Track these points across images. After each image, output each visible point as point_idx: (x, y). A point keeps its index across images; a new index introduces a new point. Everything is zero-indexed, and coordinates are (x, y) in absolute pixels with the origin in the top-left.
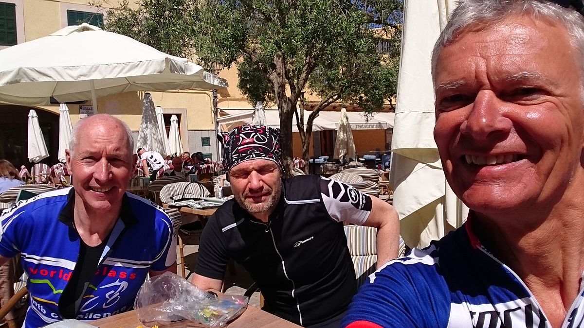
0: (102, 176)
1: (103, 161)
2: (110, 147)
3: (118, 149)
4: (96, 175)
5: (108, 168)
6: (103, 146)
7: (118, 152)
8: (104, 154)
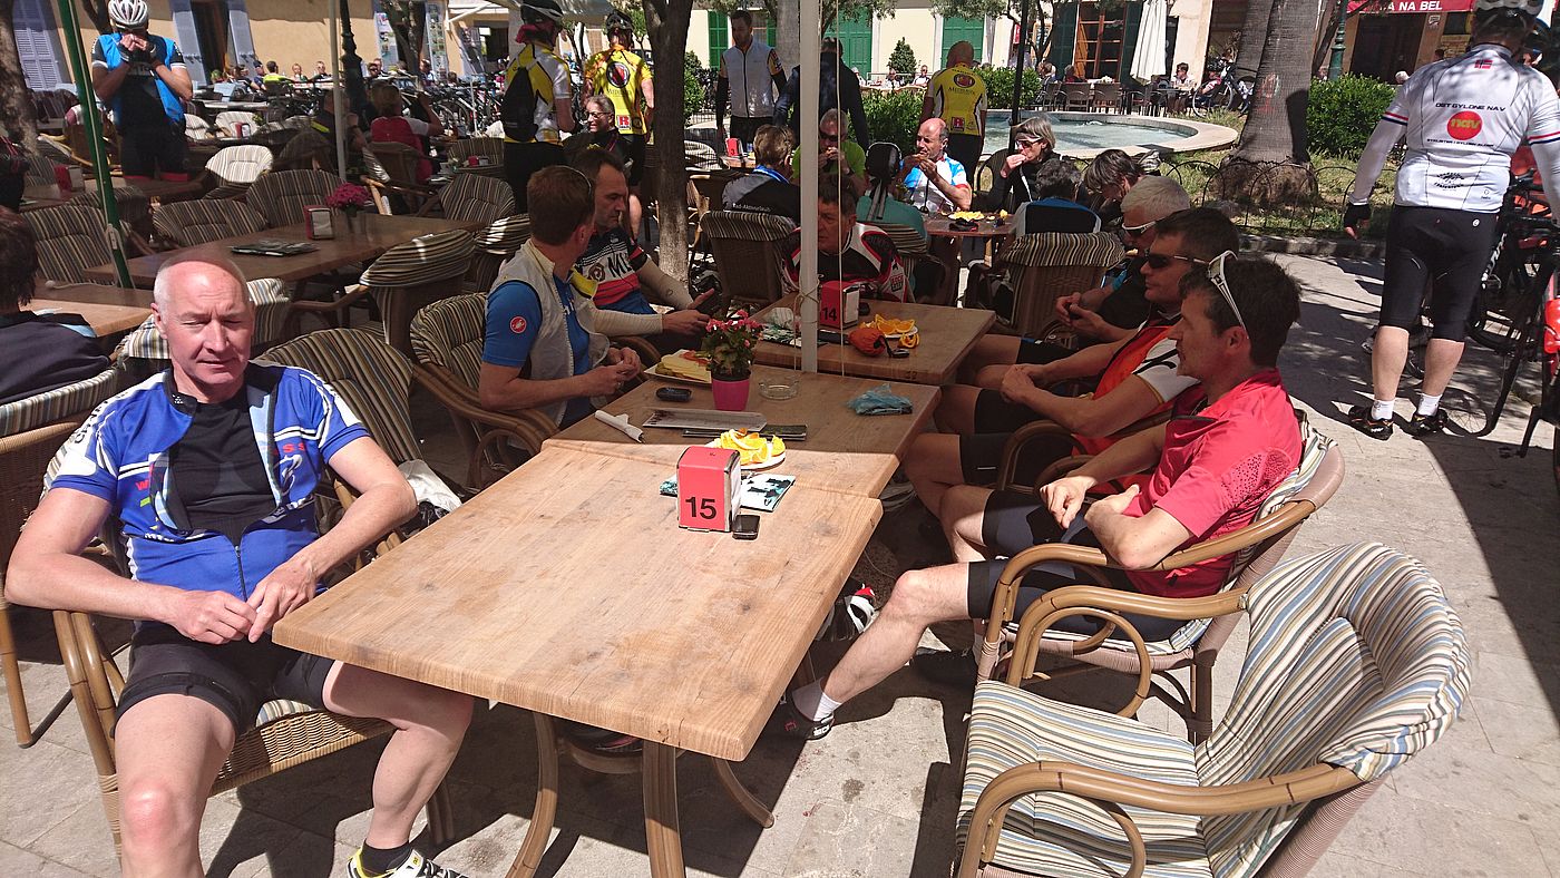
0: (219, 346)
1: (215, 324)
2: (221, 305)
3: (231, 307)
4: (208, 345)
5: (223, 334)
6: (212, 305)
7: (232, 311)
8: (214, 315)
